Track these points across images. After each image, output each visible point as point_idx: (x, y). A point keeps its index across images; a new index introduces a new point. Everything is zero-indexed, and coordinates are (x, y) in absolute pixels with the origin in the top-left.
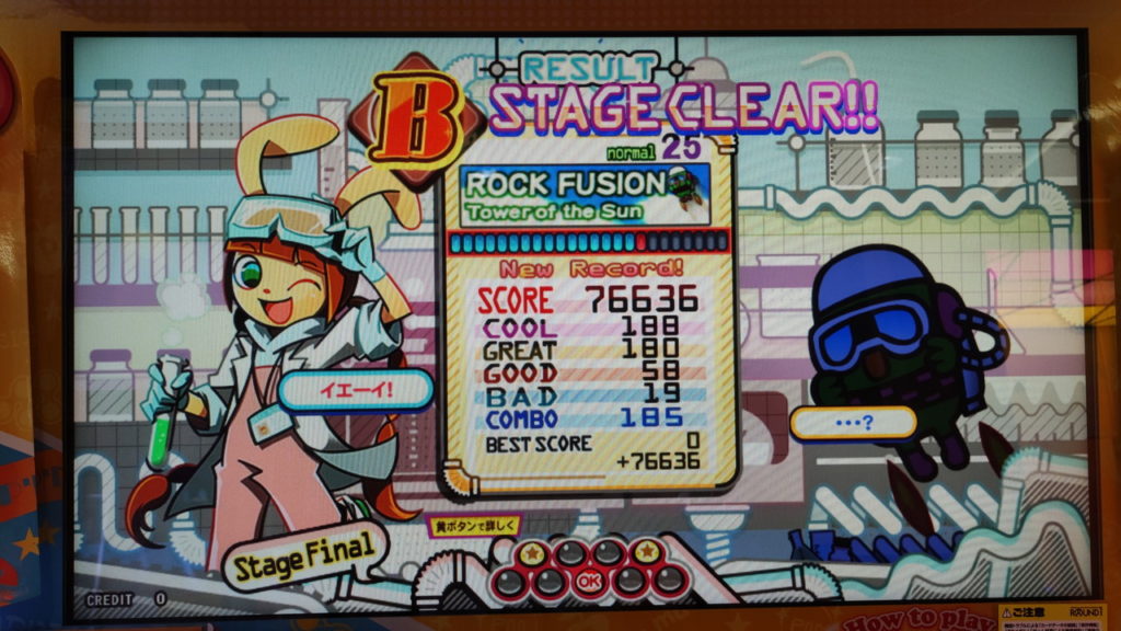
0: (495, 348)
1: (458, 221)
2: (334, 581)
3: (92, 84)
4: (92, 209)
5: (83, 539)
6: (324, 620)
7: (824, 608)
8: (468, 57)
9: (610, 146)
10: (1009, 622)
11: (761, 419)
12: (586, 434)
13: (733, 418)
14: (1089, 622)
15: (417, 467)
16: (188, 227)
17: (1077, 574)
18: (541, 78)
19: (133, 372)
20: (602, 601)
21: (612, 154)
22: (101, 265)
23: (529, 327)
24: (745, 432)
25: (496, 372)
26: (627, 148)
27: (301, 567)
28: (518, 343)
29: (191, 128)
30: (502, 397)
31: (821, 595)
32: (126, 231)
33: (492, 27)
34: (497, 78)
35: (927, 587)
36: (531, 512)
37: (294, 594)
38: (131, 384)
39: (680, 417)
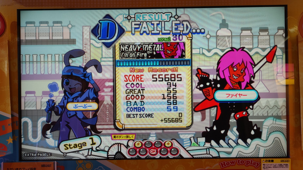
0: (129, 91)
1: (119, 58)
2: (87, 150)
3: (25, 22)
4: (25, 55)
5: (24, 139)
6: (85, 161)
7: (214, 159)
8: (121, 14)
9: (159, 38)
10: (264, 164)
12: (152, 113)
13: (191, 109)
14: (286, 164)
15: (108, 121)
16: (50, 60)
17: (283, 151)
18: (140, 20)
19: (36, 97)
20: (156, 157)
21: (159, 40)
22: (28, 69)
23: (138, 85)
24: (194, 113)
25: (129, 97)
26: (163, 38)
28: (134, 90)
29: (50, 34)
30: (130, 104)
31: (214, 156)
32: (34, 61)
33: (127, 7)
34: (129, 20)
35: (243, 154)
36: (138, 133)
37: (77, 154)
38: (36, 100)
39: (177, 109)
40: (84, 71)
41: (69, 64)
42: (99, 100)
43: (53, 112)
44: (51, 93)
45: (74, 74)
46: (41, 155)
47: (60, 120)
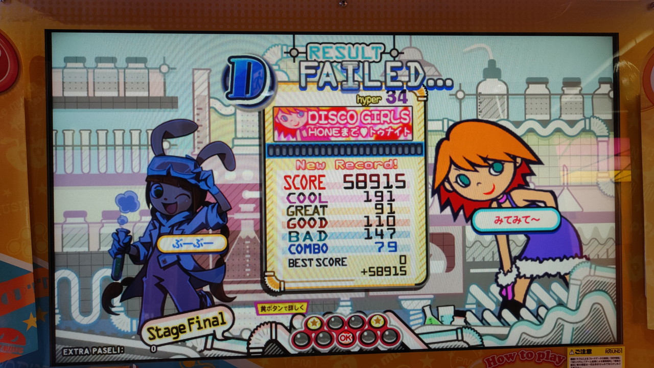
0: (293, 209)
1: (272, 138)
2: (204, 339)
3: (63, 59)
4: (63, 131)
5: (60, 318)
6: (198, 361)
7: (474, 351)
8: (278, 46)
10: (572, 357)
11: (441, 248)
12: (344, 257)
13: (424, 247)
14: (615, 356)
15: (250, 275)
16: (119, 141)
17: (609, 330)
18: (318, 58)
19: (88, 224)
20: (352, 349)
22: (69, 162)
23: (312, 197)
24: (431, 255)
25: (294, 223)
27: (185, 332)
28: (306, 206)
29: (120, 86)
30: (297, 237)
31: (472, 344)
32: (84, 143)
33: (291, 29)
34: (294, 57)
35: (530, 338)
36: (313, 300)
37: (181, 347)
38: (87, 230)
39: (396, 247)
40: (196, 167)
41: (162, 152)
42: (230, 229)
43: (127, 256)
44: (122, 214)
45: (173, 173)
46: (101, 352)
47: (143, 273)
